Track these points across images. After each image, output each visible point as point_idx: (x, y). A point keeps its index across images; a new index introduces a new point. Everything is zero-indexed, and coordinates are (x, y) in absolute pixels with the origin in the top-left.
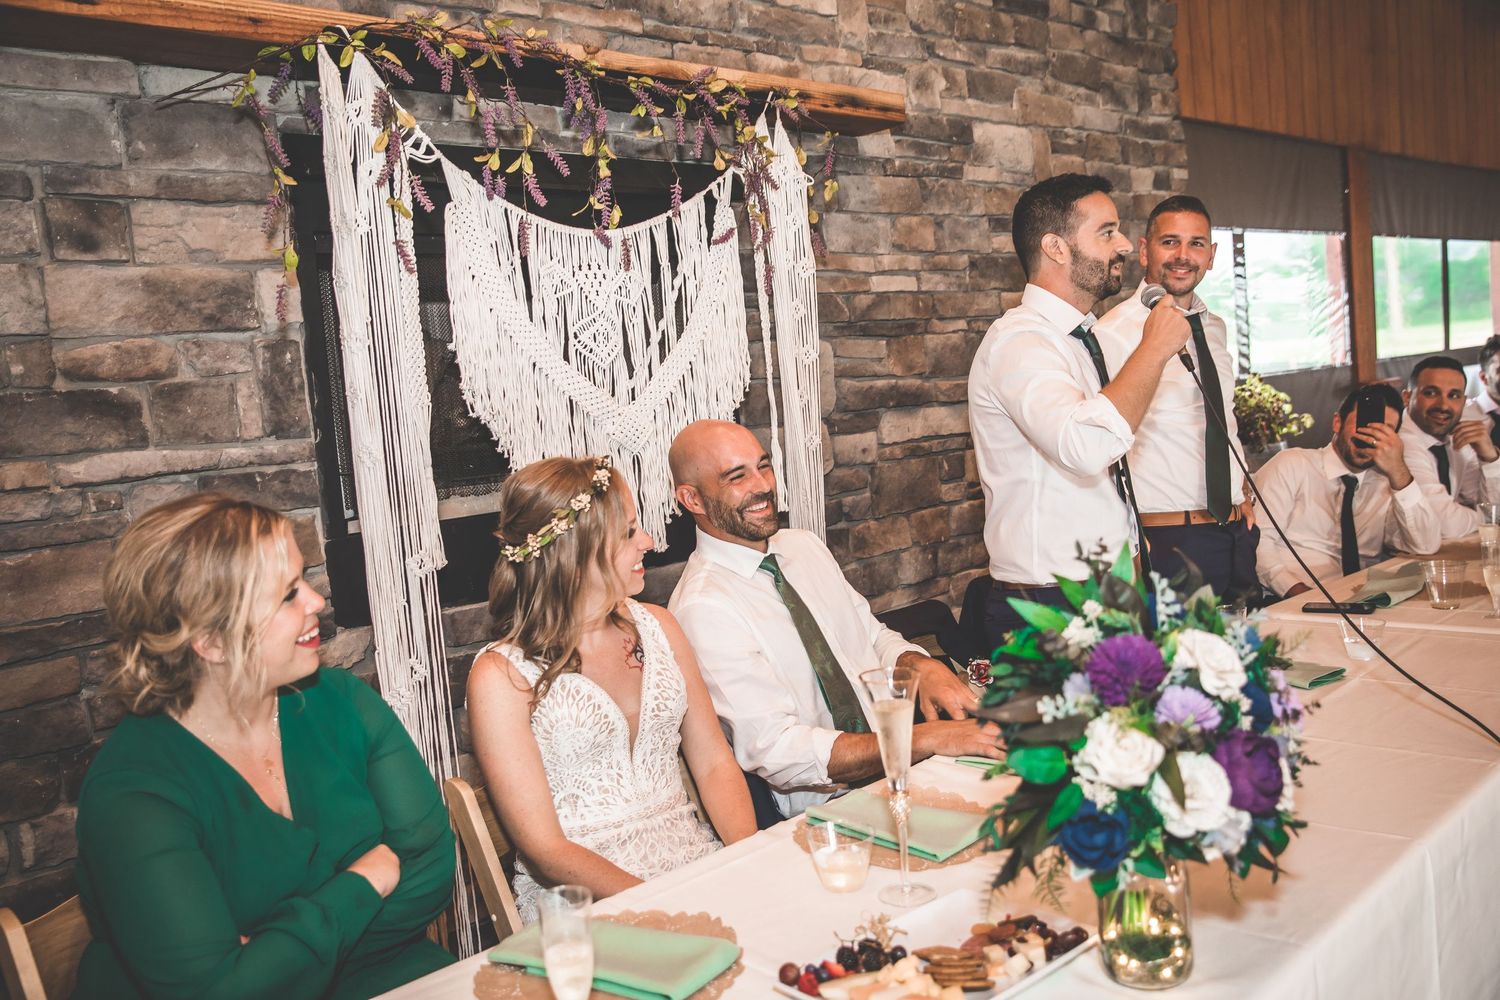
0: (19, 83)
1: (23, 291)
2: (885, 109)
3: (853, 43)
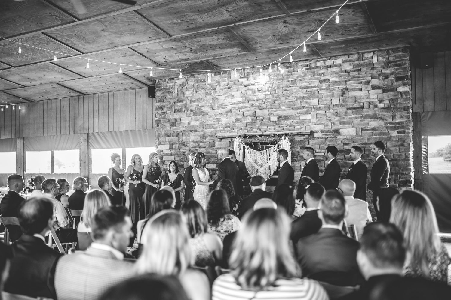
2: (306, 133)
3: (313, 122)
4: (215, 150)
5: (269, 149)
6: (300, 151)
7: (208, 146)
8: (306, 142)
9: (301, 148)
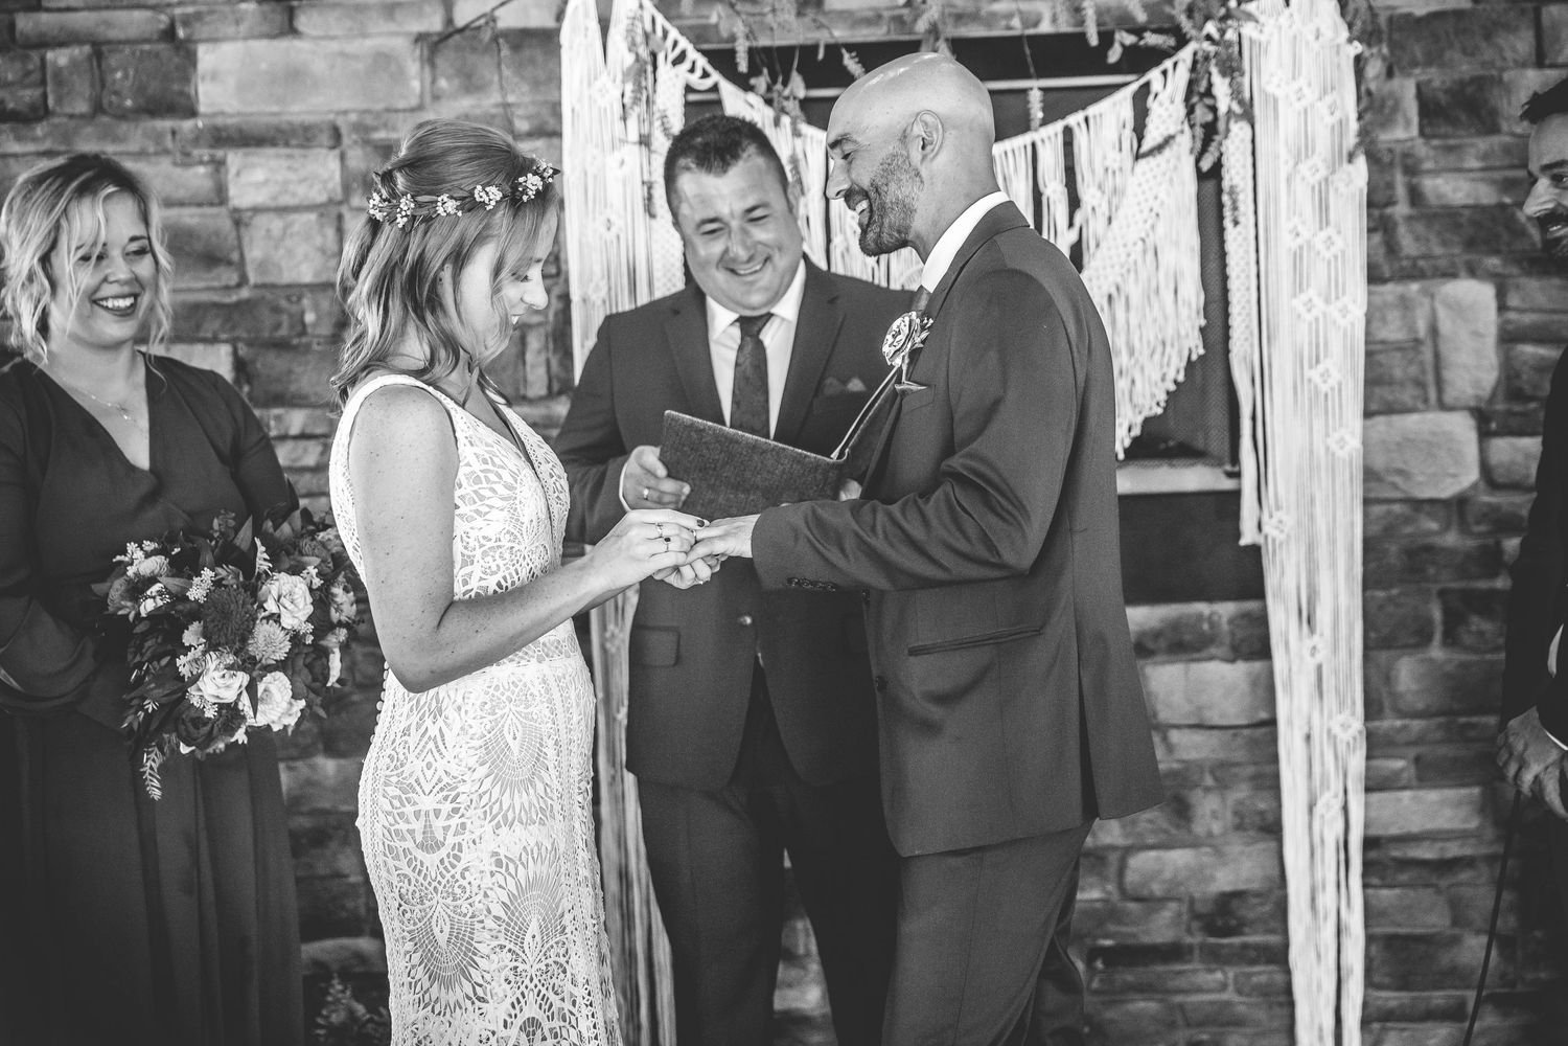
0: (332, 33)
1: (318, 241)
4: (205, 153)
5: (1074, 120)
6: (1421, 149)
7: (82, 107)
8: (1502, 40)
9: (1431, 111)
